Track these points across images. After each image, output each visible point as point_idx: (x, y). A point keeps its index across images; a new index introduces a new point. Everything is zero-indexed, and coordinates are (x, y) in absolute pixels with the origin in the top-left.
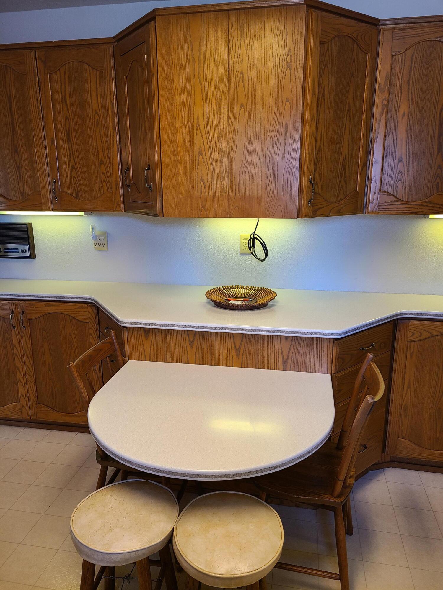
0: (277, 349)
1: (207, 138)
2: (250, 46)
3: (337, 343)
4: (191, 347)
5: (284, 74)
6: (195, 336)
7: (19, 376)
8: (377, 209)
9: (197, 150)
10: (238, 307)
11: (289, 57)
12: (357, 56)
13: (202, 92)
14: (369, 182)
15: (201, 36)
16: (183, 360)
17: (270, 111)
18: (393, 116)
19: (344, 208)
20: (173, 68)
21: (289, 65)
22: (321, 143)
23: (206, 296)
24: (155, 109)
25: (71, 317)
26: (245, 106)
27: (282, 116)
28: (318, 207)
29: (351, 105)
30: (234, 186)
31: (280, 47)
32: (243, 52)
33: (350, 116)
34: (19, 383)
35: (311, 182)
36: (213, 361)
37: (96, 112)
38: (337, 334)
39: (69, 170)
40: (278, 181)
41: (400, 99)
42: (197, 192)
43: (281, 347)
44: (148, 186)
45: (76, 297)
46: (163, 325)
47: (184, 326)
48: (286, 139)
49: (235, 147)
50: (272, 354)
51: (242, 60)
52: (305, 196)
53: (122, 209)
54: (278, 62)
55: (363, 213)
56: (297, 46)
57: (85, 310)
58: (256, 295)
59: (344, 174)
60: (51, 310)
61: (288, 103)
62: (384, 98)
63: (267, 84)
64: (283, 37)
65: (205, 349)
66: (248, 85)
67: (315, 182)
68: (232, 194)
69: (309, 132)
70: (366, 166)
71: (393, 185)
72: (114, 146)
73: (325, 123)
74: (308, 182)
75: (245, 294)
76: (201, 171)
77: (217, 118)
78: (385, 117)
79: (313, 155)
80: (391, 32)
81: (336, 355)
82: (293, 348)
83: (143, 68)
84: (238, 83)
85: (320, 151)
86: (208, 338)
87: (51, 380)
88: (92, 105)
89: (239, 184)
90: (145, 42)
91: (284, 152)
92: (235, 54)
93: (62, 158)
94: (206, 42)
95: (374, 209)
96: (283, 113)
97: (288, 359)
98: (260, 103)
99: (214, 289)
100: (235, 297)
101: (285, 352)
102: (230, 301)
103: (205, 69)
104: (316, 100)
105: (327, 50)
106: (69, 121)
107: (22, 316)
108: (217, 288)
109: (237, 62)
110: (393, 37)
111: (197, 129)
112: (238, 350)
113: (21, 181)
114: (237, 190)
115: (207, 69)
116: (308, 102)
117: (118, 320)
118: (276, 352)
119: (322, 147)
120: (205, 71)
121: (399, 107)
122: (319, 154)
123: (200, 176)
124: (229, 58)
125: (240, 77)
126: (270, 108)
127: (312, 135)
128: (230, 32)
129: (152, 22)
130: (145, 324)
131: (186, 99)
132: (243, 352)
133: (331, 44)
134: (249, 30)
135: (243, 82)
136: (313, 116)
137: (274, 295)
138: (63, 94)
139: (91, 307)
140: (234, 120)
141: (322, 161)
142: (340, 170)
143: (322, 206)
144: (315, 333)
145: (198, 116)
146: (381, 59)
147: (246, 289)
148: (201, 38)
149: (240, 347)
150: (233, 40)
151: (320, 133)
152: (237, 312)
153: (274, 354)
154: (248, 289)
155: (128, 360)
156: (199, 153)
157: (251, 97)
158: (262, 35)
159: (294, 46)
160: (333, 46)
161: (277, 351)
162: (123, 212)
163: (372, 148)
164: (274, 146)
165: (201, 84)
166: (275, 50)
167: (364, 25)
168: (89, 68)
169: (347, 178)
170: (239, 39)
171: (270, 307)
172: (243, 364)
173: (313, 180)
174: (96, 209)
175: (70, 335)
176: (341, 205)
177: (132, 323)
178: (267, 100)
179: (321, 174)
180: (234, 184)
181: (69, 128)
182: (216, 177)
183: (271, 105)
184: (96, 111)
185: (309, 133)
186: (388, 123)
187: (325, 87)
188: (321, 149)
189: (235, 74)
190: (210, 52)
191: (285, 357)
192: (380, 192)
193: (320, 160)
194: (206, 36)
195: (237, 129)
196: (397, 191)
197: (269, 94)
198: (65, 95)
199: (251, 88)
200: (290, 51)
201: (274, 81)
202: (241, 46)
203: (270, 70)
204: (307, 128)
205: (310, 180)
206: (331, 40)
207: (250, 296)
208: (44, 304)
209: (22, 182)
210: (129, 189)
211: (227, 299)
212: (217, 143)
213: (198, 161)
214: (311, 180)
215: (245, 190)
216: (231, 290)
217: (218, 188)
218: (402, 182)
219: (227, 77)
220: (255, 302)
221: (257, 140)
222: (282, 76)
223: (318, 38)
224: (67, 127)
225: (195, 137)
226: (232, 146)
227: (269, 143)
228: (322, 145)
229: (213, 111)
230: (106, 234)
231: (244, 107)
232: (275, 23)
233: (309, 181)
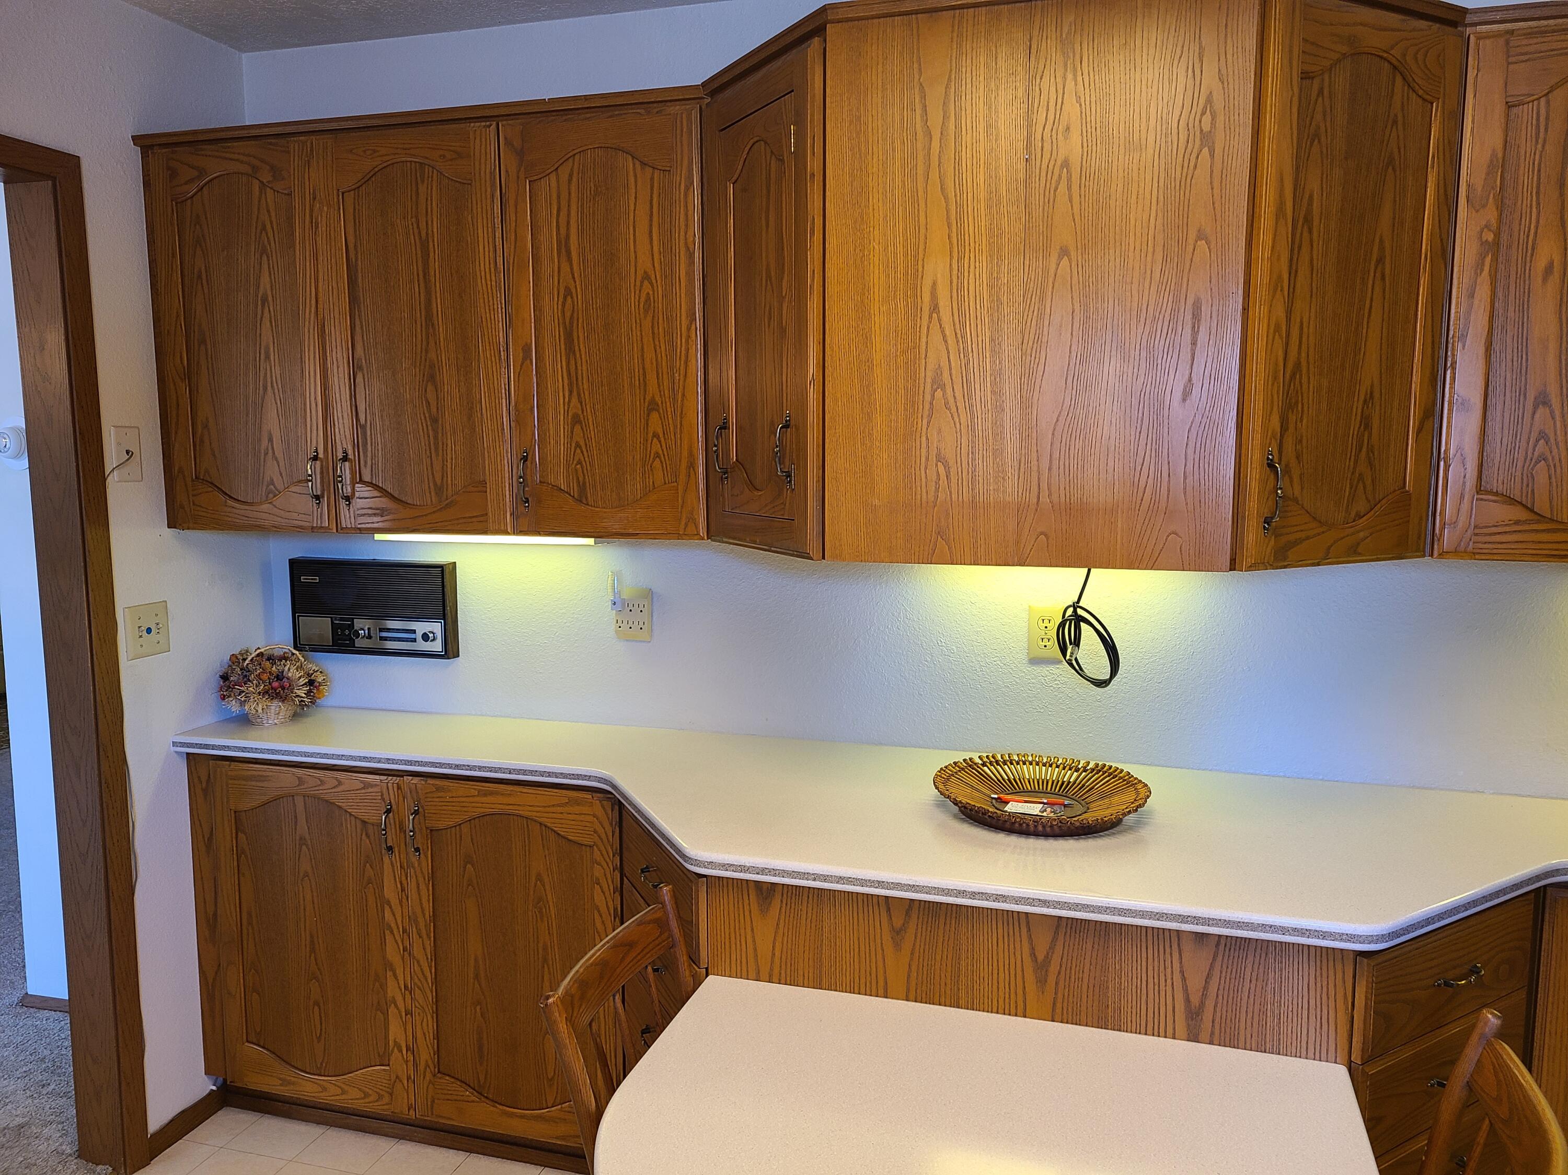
0: (1169, 971)
1: (958, 342)
2: (1093, 90)
3: (1368, 964)
4: (897, 946)
5: (1192, 164)
6: (908, 913)
7: (393, 989)
8: (1471, 543)
9: (929, 374)
10: (1035, 826)
11: (1207, 118)
12: (1403, 110)
13: (948, 218)
14: (1442, 463)
15: (951, 70)
16: (871, 983)
17: (1149, 267)
18: (1513, 277)
19: (1367, 540)
20: (870, 159)
21: (1207, 138)
22: (1299, 353)
23: (937, 788)
24: (814, 267)
25: (544, 828)
26: (1073, 254)
27: (1185, 280)
28: (1292, 537)
29: (1387, 245)
30: (1035, 474)
31: (1180, 89)
32: (1071, 109)
33: (1383, 278)
34: (392, 1010)
35: (1271, 465)
36: (962, 994)
37: (646, 276)
38: (1370, 939)
39: (566, 427)
40: (1169, 463)
41: (1537, 227)
42: (924, 491)
43: (1181, 967)
44: (782, 472)
45: (562, 774)
46: (816, 877)
47: (879, 882)
48: (1194, 343)
49: (1041, 367)
50: (1151, 985)
51: (1068, 128)
52: (1254, 506)
53: (703, 532)
54: (1175, 131)
55: (1424, 556)
56: (1231, 86)
57: (586, 809)
58: (1083, 785)
59: (1366, 441)
60: (493, 806)
61: (1204, 242)
62: (1484, 223)
63: (1141, 192)
64: (1191, 64)
65: (938, 958)
66: (1083, 197)
67: (1283, 463)
68: (1027, 500)
69: (1266, 321)
70: (1431, 418)
71: (1519, 474)
72: (689, 364)
73: (1312, 295)
74: (1263, 465)
75: (1047, 783)
76: (939, 432)
77: (991, 287)
78: (1490, 275)
79: (1279, 387)
80: (1501, 41)
81: (1366, 1003)
82: (1221, 972)
83: (782, 161)
84: (1052, 192)
85: (1298, 377)
86: (948, 922)
87: (478, 1008)
88: (636, 257)
89: (1050, 469)
90: (793, 91)
91: (1190, 379)
92: (1047, 113)
93: (548, 395)
94: (964, 87)
95: (1459, 545)
96: (1186, 271)
97: (1202, 1004)
98: (1118, 244)
99: (955, 763)
100: (1017, 788)
101: (1195, 983)
102: (1007, 803)
103: (960, 159)
104: (1287, 233)
105: (1318, 96)
106: (573, 302)
107: (413, 819)
108: (964, 760)
109: (1051, 136)
110: (1509, 57)
111: (930, 317)
112: (1042, 968)
113: (437, 455)
114: (1044, 486)
115: (964, 157)
116: (1264, 237)
117: (684, 855)
118: (1166, 981)
119: (1304, 364)
120: (958, 162)
121: (1533, 249)
122: (1294, 386)
123: (935, 446)
124: (1030, 126)
125: (1060, 176)
126: (1149, 259)
127: (1275, 332)
128: (1032, 59)
129: (816, 40)
130: (763, 871)
131: (901, 239)
132: (1059, 973)
133: (1330, 77)
134: (1091, 49)
135: (1069, 188)
136: (1280, 277)
137: (1143, 792)
138: (563, 231)
139: (600, 802)
140: (1038, 293)
141: (1302, 404)
142: (1356, 429)
143: (1303, 535)
144: (1295, 930)
145: (934, 284)
146: (1473, 116)
147: (1051, 766)
148: (950, 76)
149: (1048, 959)
150: (1041, 79)
151: (1298, 325)
152: (1032, 842)
153: (1156, 987)
154: (1058, 767)
155: (707, 976)
156: (933, 382)
157: (1090, 227)
158: (1128, 62)
159: (1224, 88)
160: (1337, 86)
161: (1169, 976)
162: (703, 539)
163: (1449, 365)
164: (1160, 362)
165: (946, 199)
166: (1165, 101)
167: (1423, 24)
168: (634, 165)
169: (1376, 453)
170: (1059, 74)
171: (1130, 829)
172: (1058, 1011)
173: (1276, 460)
174: (631, 531)
175: (539, 877)
176: (1359, 532)
177: (724, 865)
178: (1138, 235)
179: (1301, 441)
180: (1035, 468)
181: (572, 317)
182: (981, 449)
183: (1150, 249)
184: (645, 272)
185: (1265, 325)
186: (1500, 294)
187: (1311, 197)
188: (1301, 371)
189: (1044, 166)
190: (974, 111)
191: (1195, 1000)
192: (1477, 493)
193: (1297, 402)
194: (964, 70)
195: (1047, 317)
196: (1533, 491)
197: (1145, 217)
198: (568, 236)
199: (1090, 205)
200: (1209, 100)
201: (1161, 184)
202: (1064, 93)
203: (1150, 156)
204: (1259, 311)
205: (1268, 458)
206: (1331, 70)
207: (1063, 788)
208: (475, 789)
209: (440, 458)
210: (727, 478)
211: (996, 796)
212: (988, 356)
213: (931, 403)
214: (1271, 460)
215: (1067, 488)
216: (1006, 766)
217: (985, 482)
218: (1548, 466)
219: (1022, 176)
220: (1083, 809)
221: (1108, 348)
222: (1185, 170)
223: (1295, 63)
224: (568, 314)
225: (924, 340)
226: (1032, 362)
227: (1144, 354)
228: (1302, 360)
229: (977, 269)
230: (649, 595)
231: (1070, 255)
232: (1167, 27)
233: (1266, 462)
